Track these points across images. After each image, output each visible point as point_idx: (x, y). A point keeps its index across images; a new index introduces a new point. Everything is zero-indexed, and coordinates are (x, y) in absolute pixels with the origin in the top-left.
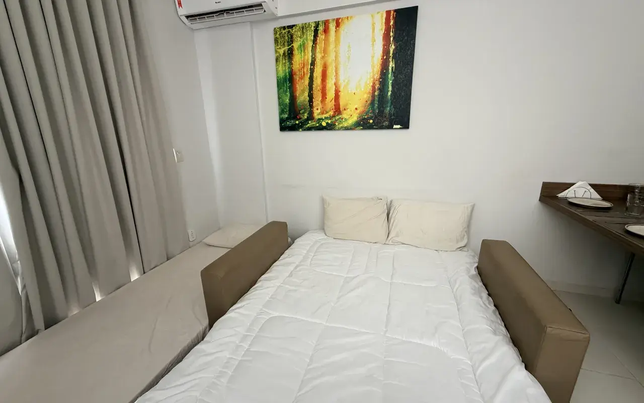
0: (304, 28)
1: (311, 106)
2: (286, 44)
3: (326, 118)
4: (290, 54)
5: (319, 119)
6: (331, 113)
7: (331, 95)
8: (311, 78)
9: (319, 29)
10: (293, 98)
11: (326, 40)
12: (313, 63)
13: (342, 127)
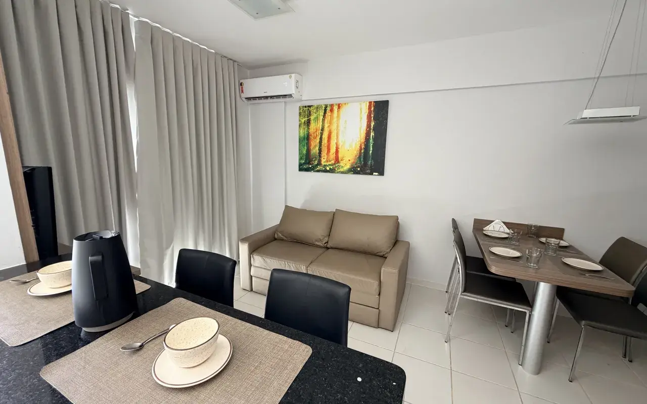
0: (318, 108)
1: (320, 156)
2: (306, 116)
3: (329, 165)
4: (308, 123)
5: (325, 165)
6: (333, 162)
7: (333, 150)
8: (321, 139)
9: (328, 109)
10: (308, 150)
11: (331, 116)
12: (323, 130)
13: (339, 172)
